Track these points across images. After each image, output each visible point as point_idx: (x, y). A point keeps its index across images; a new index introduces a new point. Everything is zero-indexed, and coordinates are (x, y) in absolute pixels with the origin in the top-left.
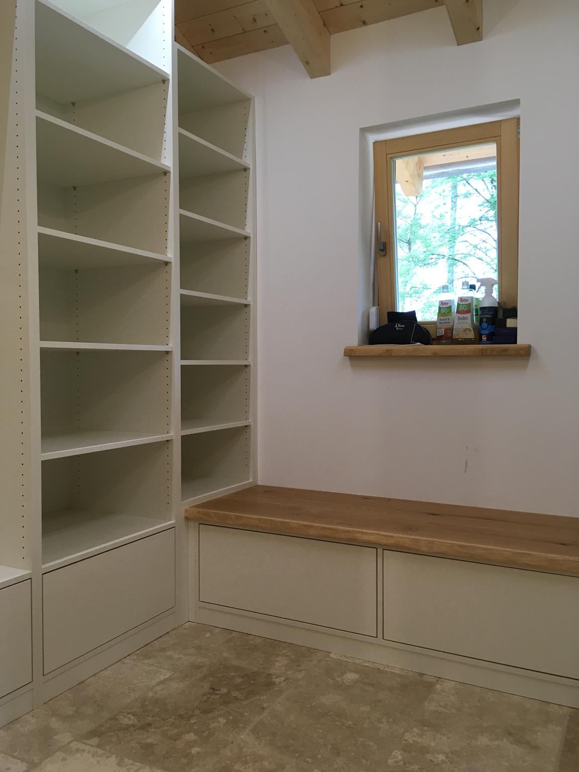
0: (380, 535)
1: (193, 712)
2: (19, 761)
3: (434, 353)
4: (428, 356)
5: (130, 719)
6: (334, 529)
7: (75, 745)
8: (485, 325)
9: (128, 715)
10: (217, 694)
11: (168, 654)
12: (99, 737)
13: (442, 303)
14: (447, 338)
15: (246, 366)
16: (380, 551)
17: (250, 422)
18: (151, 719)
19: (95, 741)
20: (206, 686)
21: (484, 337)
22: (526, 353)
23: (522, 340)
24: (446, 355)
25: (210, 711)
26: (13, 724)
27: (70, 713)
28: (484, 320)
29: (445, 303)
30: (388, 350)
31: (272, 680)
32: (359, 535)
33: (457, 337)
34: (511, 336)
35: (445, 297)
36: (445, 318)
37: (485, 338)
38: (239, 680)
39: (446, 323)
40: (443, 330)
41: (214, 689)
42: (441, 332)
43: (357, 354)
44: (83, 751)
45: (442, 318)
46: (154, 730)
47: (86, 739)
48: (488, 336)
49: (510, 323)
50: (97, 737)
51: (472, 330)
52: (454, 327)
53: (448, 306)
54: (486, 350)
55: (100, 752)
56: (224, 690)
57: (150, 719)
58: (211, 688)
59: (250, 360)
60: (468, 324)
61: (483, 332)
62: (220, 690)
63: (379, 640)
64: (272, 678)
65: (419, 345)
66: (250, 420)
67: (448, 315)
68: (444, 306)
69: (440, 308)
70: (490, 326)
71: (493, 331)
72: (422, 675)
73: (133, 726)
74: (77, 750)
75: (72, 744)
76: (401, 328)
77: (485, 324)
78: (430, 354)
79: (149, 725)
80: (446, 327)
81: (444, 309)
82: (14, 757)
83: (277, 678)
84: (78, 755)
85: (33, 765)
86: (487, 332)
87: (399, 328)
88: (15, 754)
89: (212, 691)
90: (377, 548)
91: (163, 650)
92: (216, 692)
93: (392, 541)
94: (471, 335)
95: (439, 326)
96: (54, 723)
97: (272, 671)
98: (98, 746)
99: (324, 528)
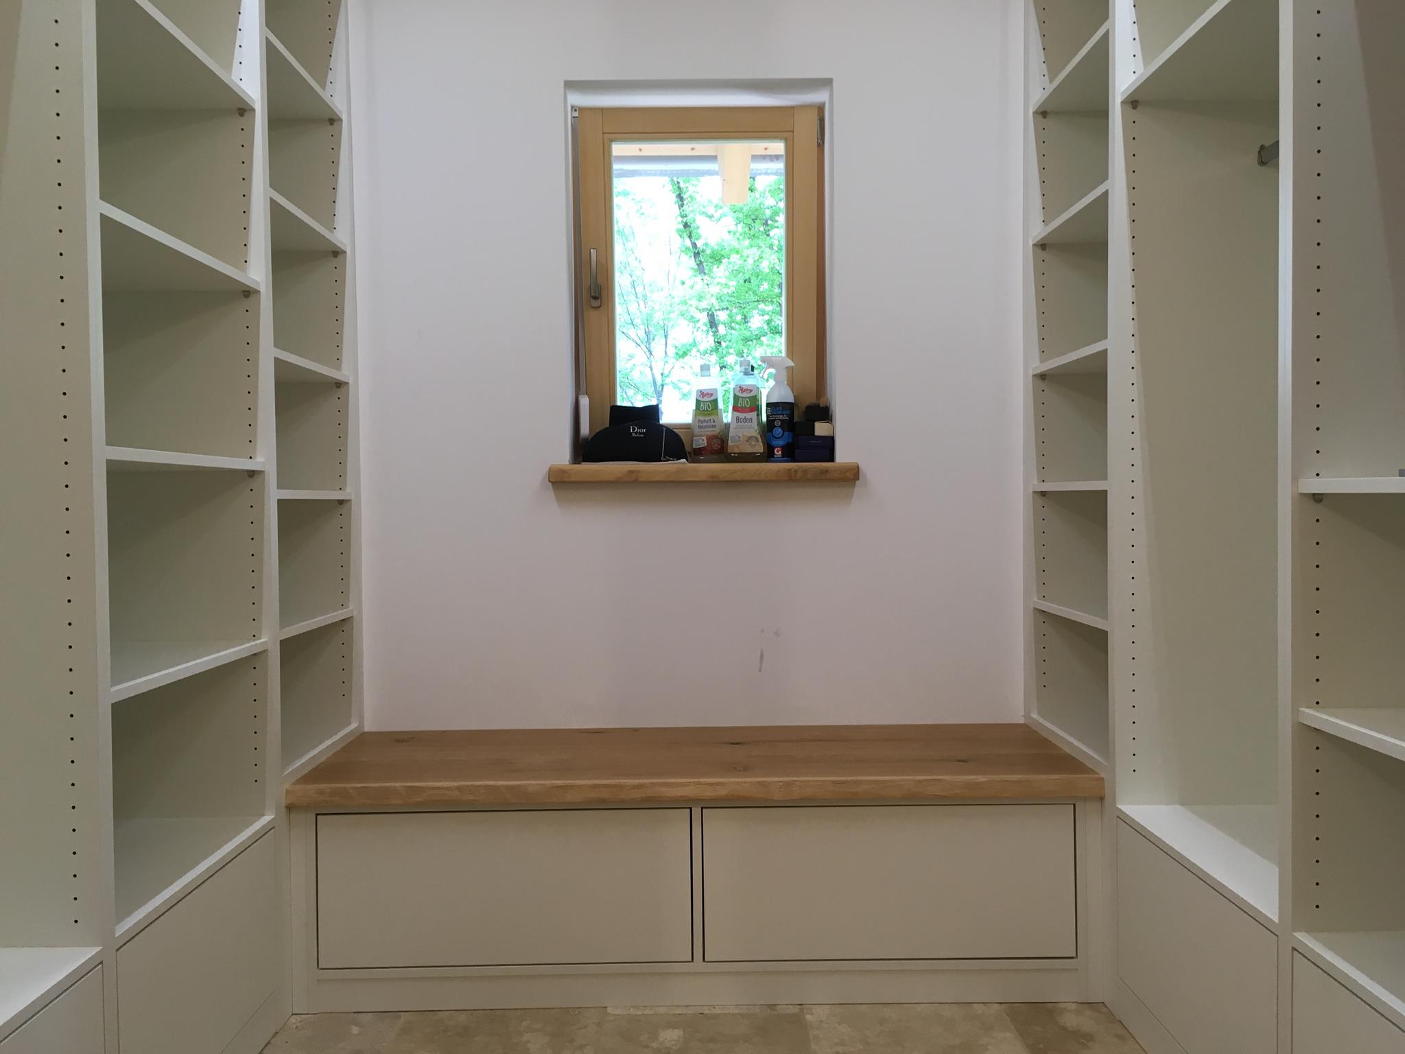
0: (700, 783)
3: (713, 477)
4: (702, 482)
6: (615, 786)
8: (778, 431)
13: (702, 393)
14: (713, 452)
15: (341, 502)
16: (696, 812)
17: (352, 610)
21: (778, 451)
22: (851, 476)
23: (843, 455)
24: (732, 479)
28: (778, 423)
29: (708, 394)
30: (631, 472)
32: (664, 789)
33: (736, 450)
34: (826, 449)
35: (706, 384)
36: (707, 418)
37: (780, 453)
39: (709, 427)
40: (705, 438)
42: (701, 442)
43: (573, 479)
45: (702, 418)
48: (783, 448)
49: (821, 429)
51: (760, 440)
52: (730, 435)
53: (712, 398)
54: (796, 471)
59: (348, 490)
60: (753, 430)
61: (775, 443)
63: (698, 964)
65: (683, 463)
66: (351, 608)
67: (710, 415)
68: (706, 399)
69: (698, 402)
70: (786, 433)
71: (790, 441)
72: (772, 1006)
76: (640, 433)
77: (780, 430)
78: (704, 479)
80: (710, 433)
81: (706, 405)
86: (781, 443)
87: (636, 433)
90: (691, 809)
93: (722, 792)
94: (759, 448)
95: (697, 431)
99: (595, 787)
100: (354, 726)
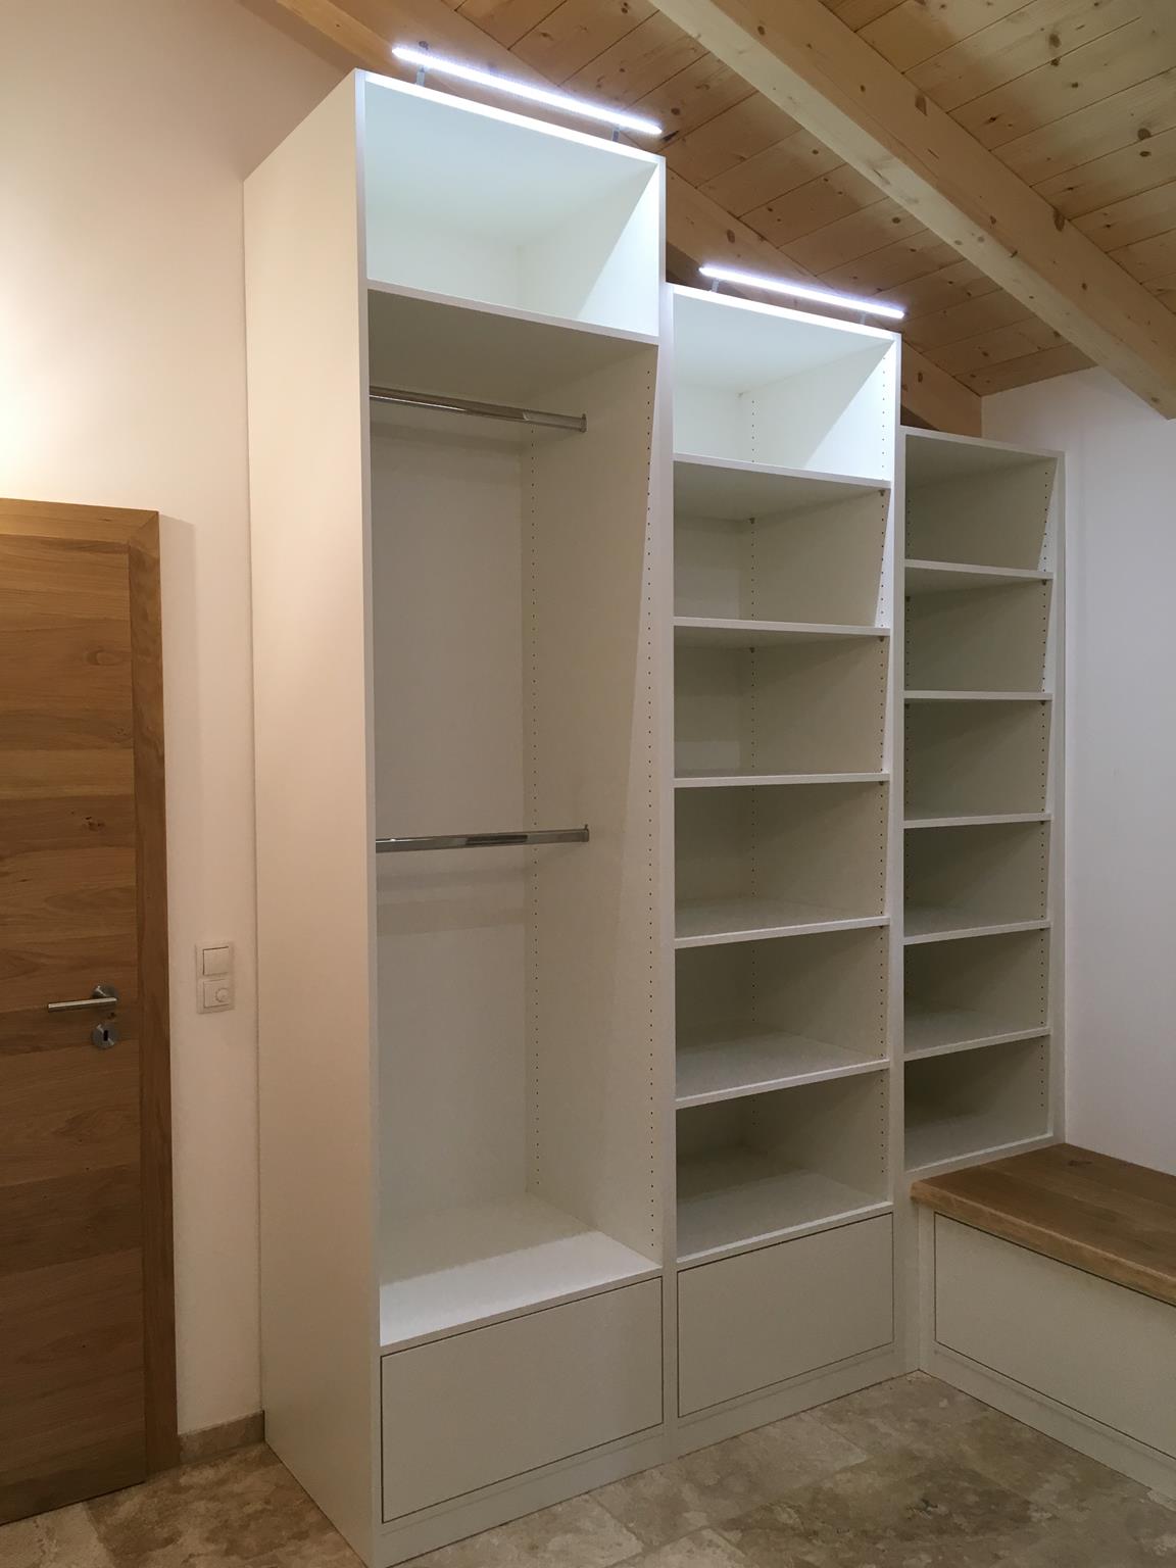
1: (885, 1531)
2: (634, 1538)
5: (790, 1517)
7: (708, 1534)
9: (789, 1510)
10: (929, 1513)
11: (872, 1421)
12: (742, 1531)
15: (1041, 930)
17: (1049, 1030)
18: (821, 1525)
19: (735, 1536)
20: (916, 1495)
25: (910, 1538)
26: (635, 1479)
27: (711, 1482)
31: (1029, 1512)
38: (972, 1499)
41: (927, 1502)
44: (718, 1547)
46: (820, 1543)
47: (726, 1530)
50: (739, 1531)
55: (739, 1553)
56: (942, 1509)
57: (818, 1525)
58: (923, 1500)
59: (1048, 918)
62: (936, 1507)
64: (1029, 1509)
66: (1049, 1026)
73: (793, 1529)
74: (710, 1543)
75: (704, 1533)
79: (815, 1533)
82: (629, 1529)
83: (1036, 1511)
84: (709, 1551)
85: (650, 1549)
88: (631, 1525)
89: (924, 1505)
91: (865, 1412)
92: (929, 1508)
96: (688, 1493)
97: (1034, 1497)
98: (739, 1546)
100: (1049, 1135)
